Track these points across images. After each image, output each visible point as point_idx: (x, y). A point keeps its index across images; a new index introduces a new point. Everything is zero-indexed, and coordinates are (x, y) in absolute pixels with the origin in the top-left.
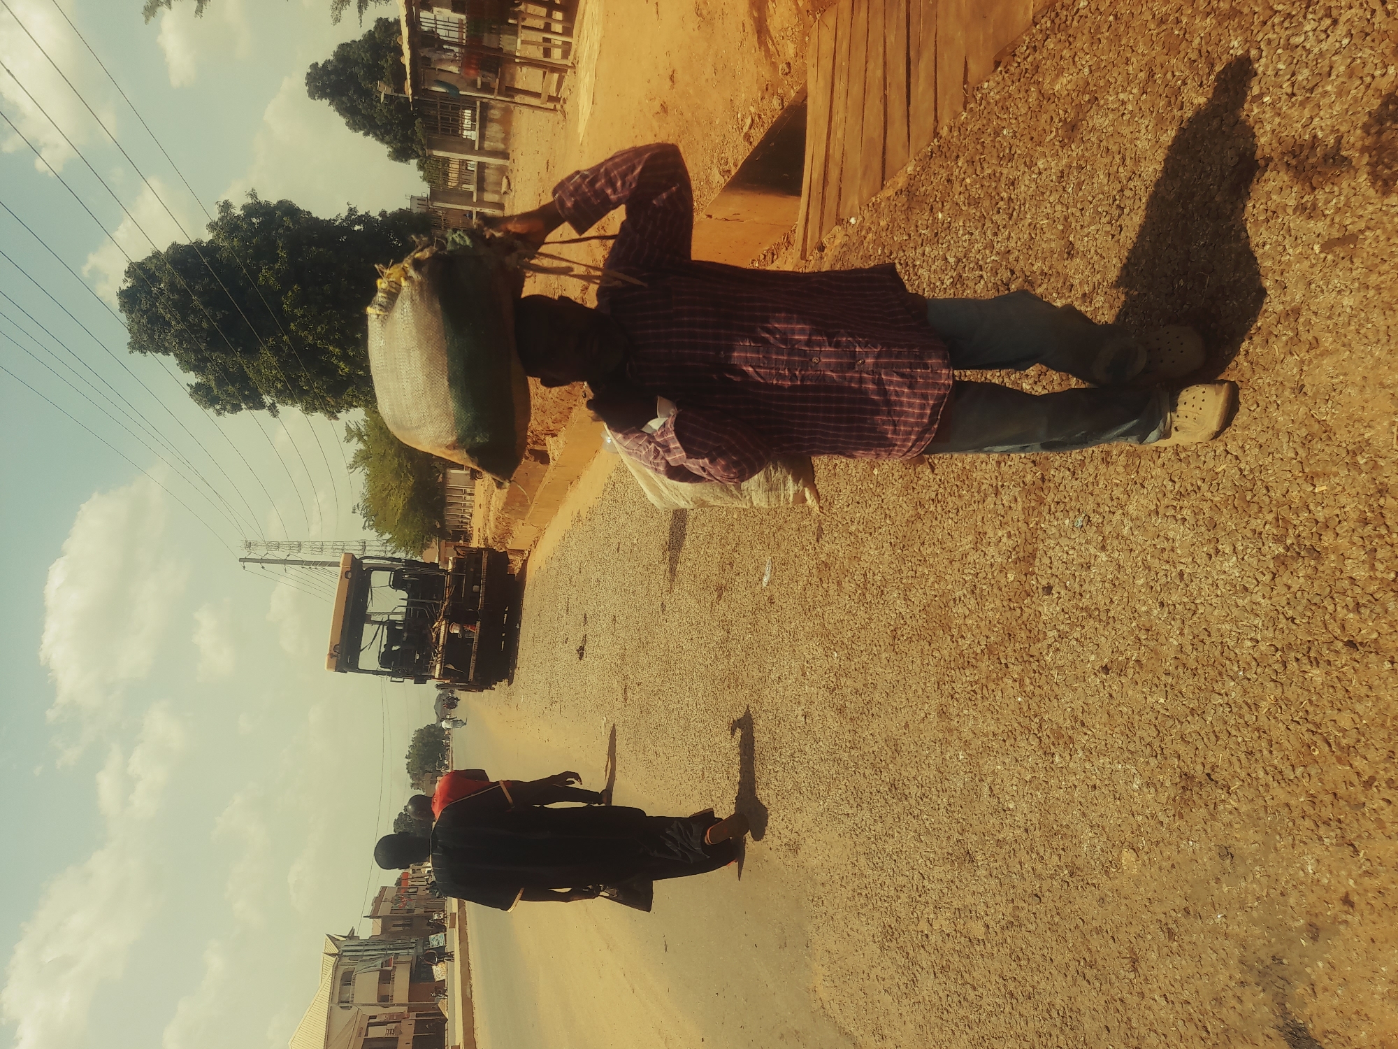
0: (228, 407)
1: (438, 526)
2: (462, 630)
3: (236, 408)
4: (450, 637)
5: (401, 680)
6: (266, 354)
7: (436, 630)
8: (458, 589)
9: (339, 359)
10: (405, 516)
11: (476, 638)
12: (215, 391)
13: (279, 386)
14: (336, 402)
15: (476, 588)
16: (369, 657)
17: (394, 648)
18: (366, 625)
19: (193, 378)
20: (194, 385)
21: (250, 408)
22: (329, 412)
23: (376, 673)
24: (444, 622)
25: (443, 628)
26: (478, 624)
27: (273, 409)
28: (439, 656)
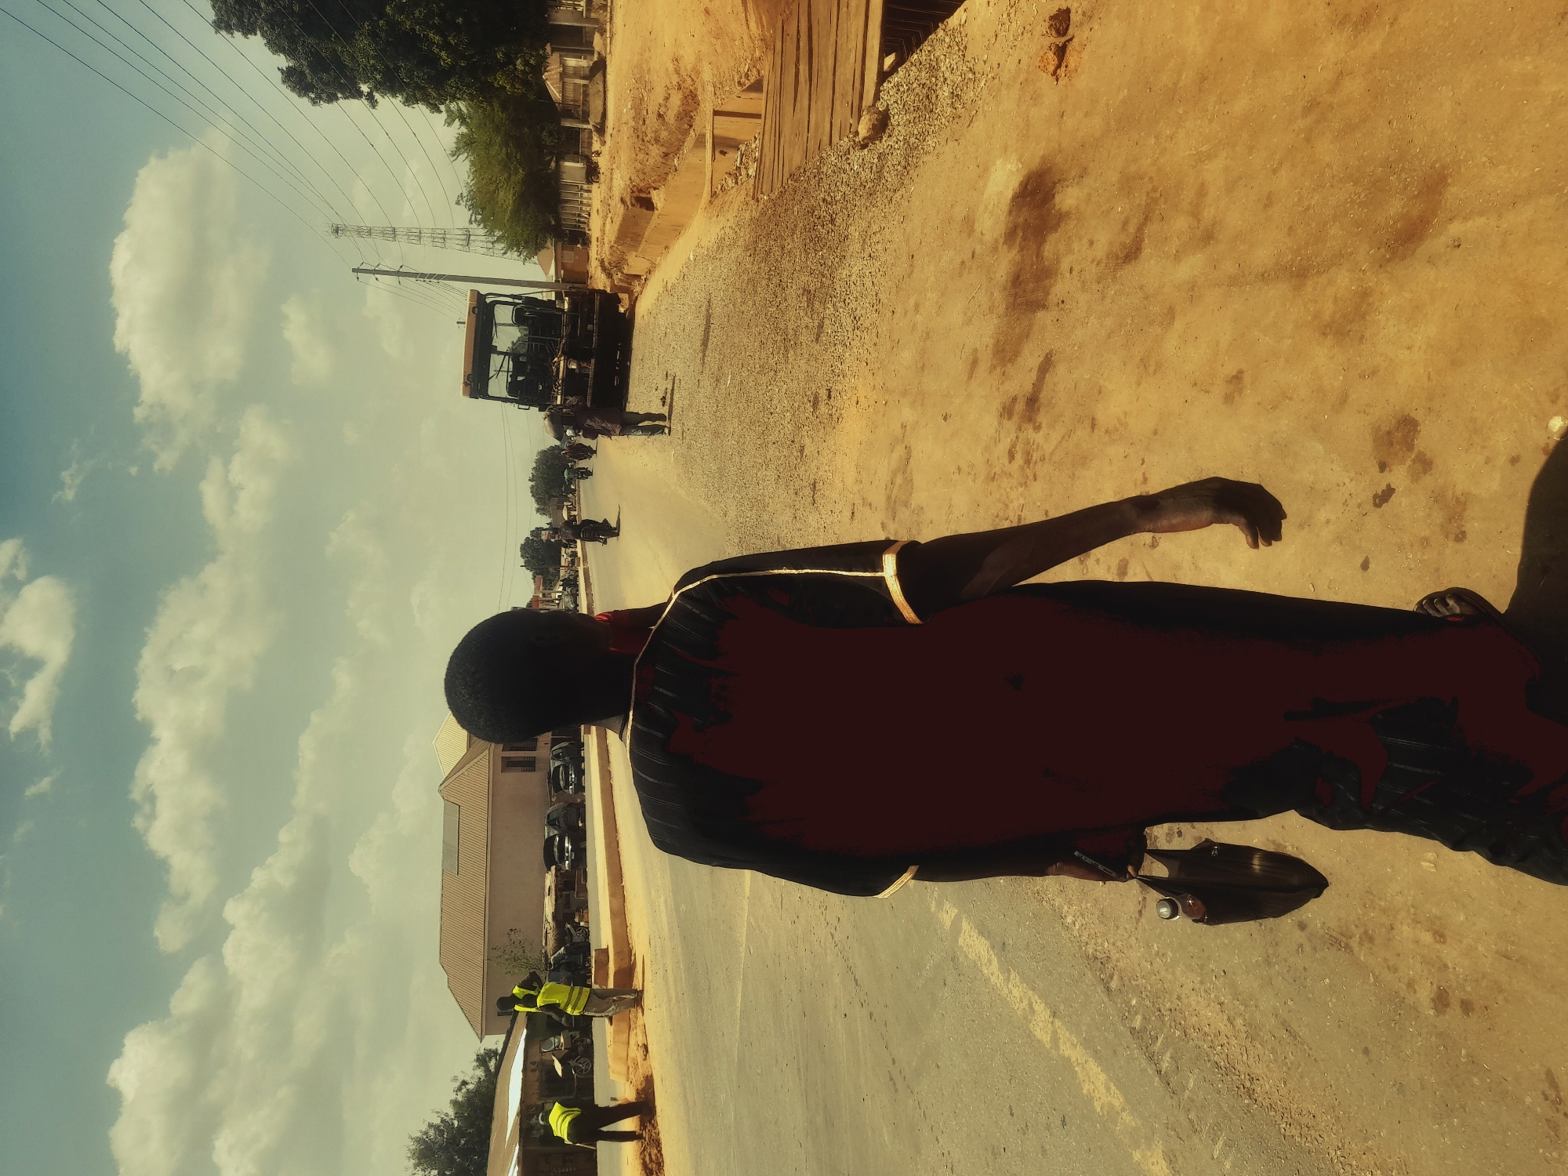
0: (324, 96)
1: (553, 223)
2: (579, 365)
3: (332, 98)
4: (568, 371)
5: (527, 407)
6: (363, 42)
7: (556, 364)
8: (574, 328)
9: (441, 48)
10: (515, 212)
11: (591, 374)
12: (309, 77)
13: (378, 77)
14: (439, 94)
15: (590, 327)
16: (498, 385)
17: (520, 378)
18: (492, 355)
19: (282, 61)
20: (285, 69)
21: (346, 98)
22: (432, 104)
23: (505, 400)
24: (562, 358)
25: (562, 363)
26: (593, 361)
27: (370, 97)
28: (559, 388)
